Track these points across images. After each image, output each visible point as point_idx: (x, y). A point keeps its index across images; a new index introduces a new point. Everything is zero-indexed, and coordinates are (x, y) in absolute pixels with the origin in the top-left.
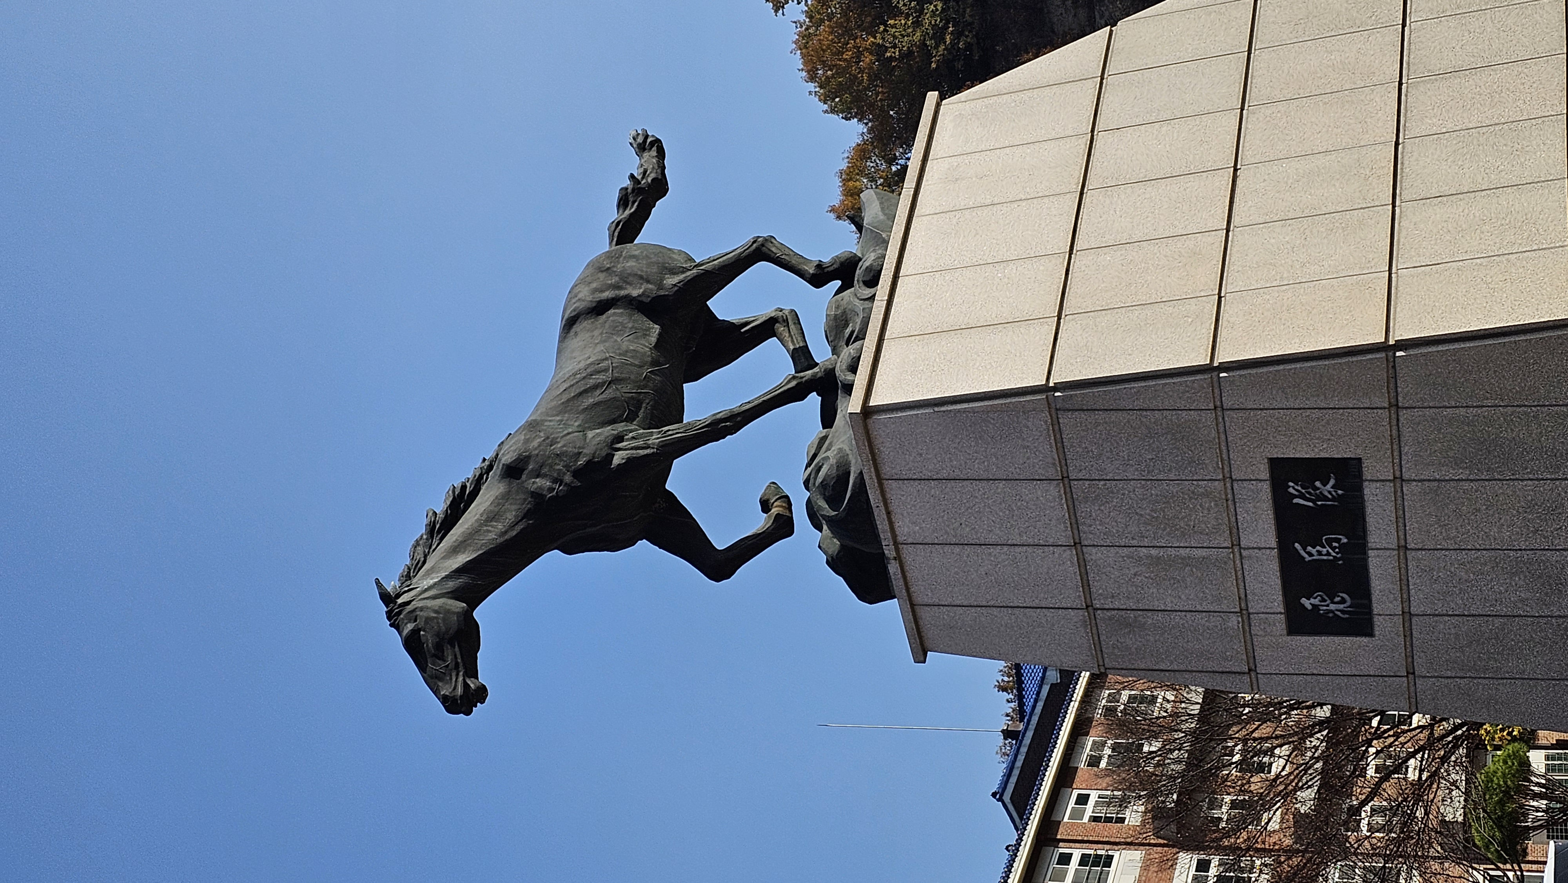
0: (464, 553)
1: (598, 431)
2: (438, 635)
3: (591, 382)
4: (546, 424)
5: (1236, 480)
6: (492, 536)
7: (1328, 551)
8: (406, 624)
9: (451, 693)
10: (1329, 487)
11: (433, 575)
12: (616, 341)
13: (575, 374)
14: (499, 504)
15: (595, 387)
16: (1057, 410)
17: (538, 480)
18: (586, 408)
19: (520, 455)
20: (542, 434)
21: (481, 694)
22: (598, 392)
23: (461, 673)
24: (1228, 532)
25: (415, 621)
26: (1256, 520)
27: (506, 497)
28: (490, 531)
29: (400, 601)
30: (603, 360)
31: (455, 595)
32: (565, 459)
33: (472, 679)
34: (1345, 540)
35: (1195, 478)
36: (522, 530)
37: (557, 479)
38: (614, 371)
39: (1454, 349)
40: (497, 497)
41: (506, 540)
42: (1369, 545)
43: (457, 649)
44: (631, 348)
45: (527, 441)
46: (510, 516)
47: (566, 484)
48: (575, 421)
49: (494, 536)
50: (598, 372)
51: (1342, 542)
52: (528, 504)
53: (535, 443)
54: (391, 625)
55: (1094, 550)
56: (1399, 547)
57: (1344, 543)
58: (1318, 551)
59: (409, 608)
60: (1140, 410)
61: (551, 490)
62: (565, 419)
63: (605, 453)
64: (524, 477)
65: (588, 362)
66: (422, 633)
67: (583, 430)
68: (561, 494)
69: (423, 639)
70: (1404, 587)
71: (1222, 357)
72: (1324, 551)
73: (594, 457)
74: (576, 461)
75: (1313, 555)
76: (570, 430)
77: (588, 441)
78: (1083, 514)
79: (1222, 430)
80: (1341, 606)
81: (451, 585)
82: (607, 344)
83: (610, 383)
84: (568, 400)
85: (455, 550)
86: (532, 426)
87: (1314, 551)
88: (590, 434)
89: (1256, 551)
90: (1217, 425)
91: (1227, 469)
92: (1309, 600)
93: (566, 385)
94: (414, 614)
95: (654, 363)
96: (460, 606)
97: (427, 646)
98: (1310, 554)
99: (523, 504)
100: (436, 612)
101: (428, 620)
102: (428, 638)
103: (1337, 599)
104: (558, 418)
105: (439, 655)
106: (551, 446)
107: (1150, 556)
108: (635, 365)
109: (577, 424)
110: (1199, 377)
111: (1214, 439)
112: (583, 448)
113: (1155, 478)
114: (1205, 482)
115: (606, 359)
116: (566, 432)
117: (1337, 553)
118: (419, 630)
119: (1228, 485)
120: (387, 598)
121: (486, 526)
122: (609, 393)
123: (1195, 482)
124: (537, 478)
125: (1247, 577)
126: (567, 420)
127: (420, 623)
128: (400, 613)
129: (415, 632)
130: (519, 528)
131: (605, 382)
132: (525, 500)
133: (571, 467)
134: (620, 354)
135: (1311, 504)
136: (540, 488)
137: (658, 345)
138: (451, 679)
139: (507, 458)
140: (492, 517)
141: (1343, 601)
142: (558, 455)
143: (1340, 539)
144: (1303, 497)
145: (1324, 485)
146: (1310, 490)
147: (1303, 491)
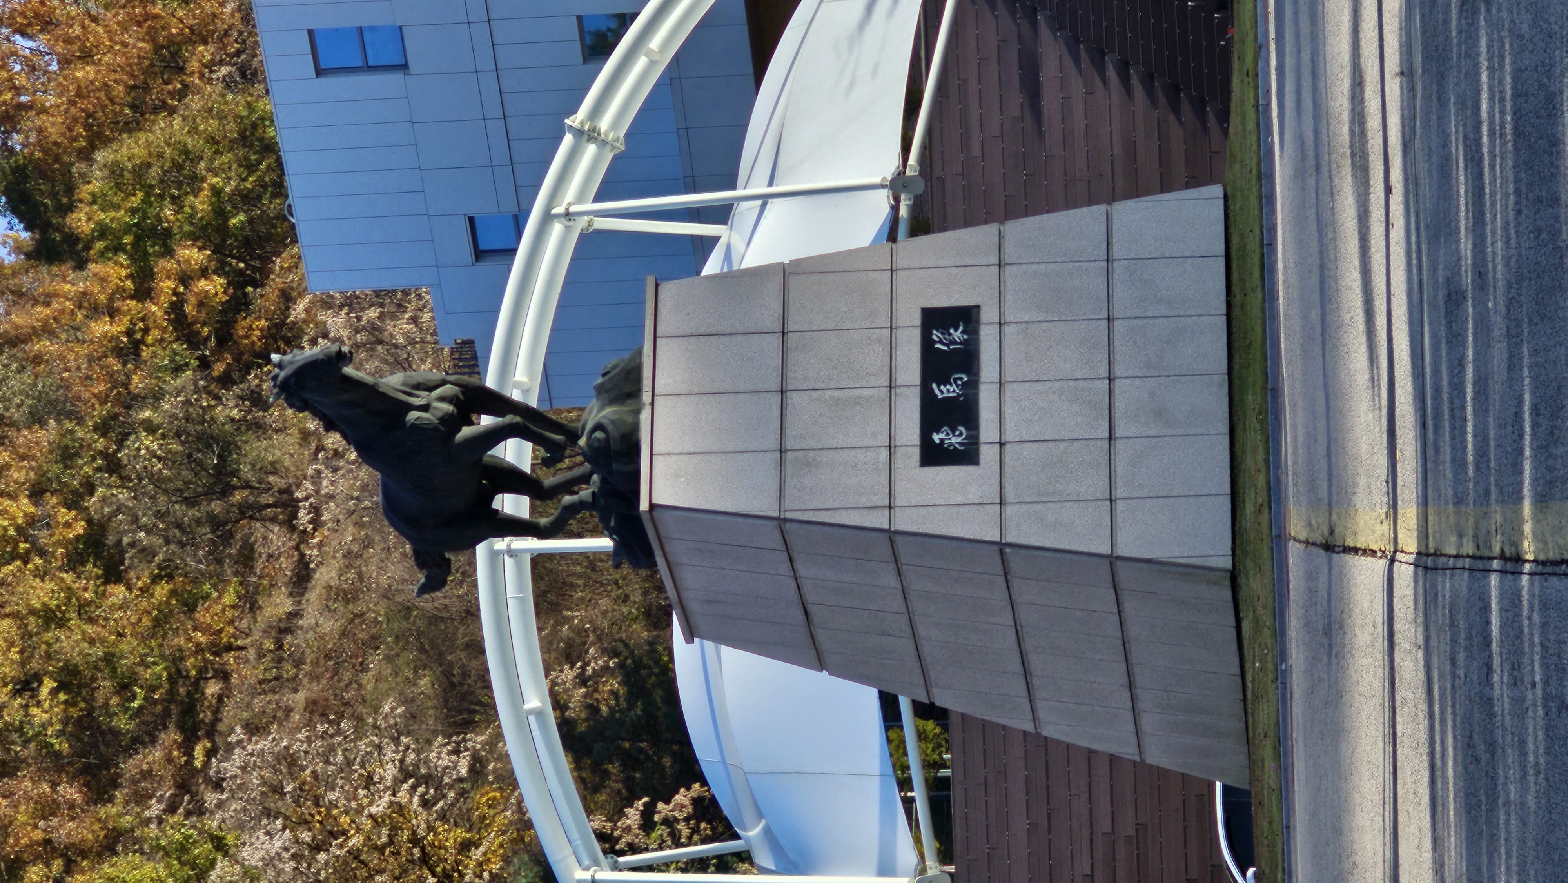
26: (908, 362)
34: (966, 376)
42: (981, 379)
70: (1002, 416)
80: (959, 439)
103: (957, 433)
114: (879, 330)
117: (960, 390)
135: (946, 348)
141: (961, 434)
143: (963, 377)
144: (941, 342)
145: (956, 330)
146: (946, 336)
147: (941, 337)
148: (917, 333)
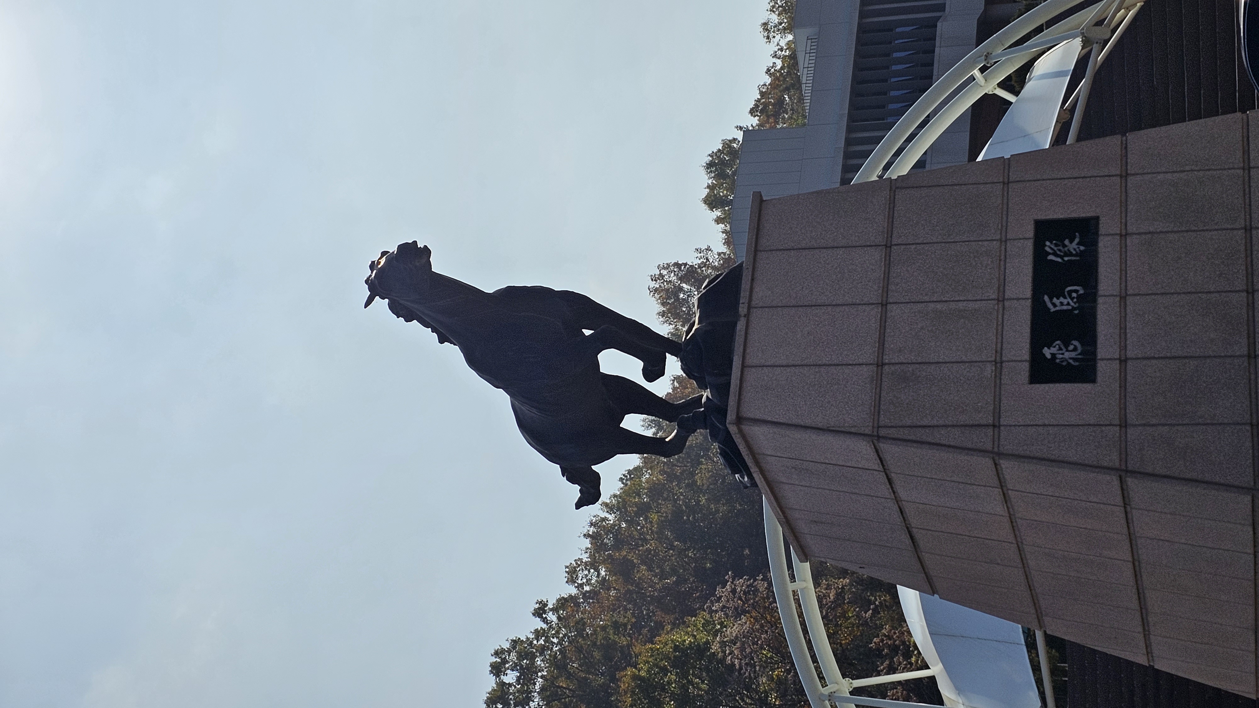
5: (1009, 239)
10: (1075, 244)
24: (997, 284)
26: (1019, 275)
34: (1082, 291)
35: (980, 239)
42: (1099, 292)
51: (1079, 292)
55: (895, 307)
56: (1120, 293)
57: (1081, 294)
58: (1060, 301)
70: (1123, 331)
72: (1066, 301)
75: (1057, 306)
79: (1005, 200)
80: (1073, 355)
87: (1057, 302)
89: (1015, 301)
90: (1002, 197)
91: (1004, 230)
92: (1049, 349)
103: (1071, 347)
107: (936, 311)
111: (999, 206)
113: (952, 240)
114: (987, 242)
117: (1075, 303)
119: (1003, 244)
123: (980, 243)
125: (1005, 327)
135: (1059, 260)
141: (1075, 349)
143: (1078, 289)
144: (1055, 254)
145: (1071, 242)
146: (1061, 248)
147: (1055, 249)
148: (1029, 246)
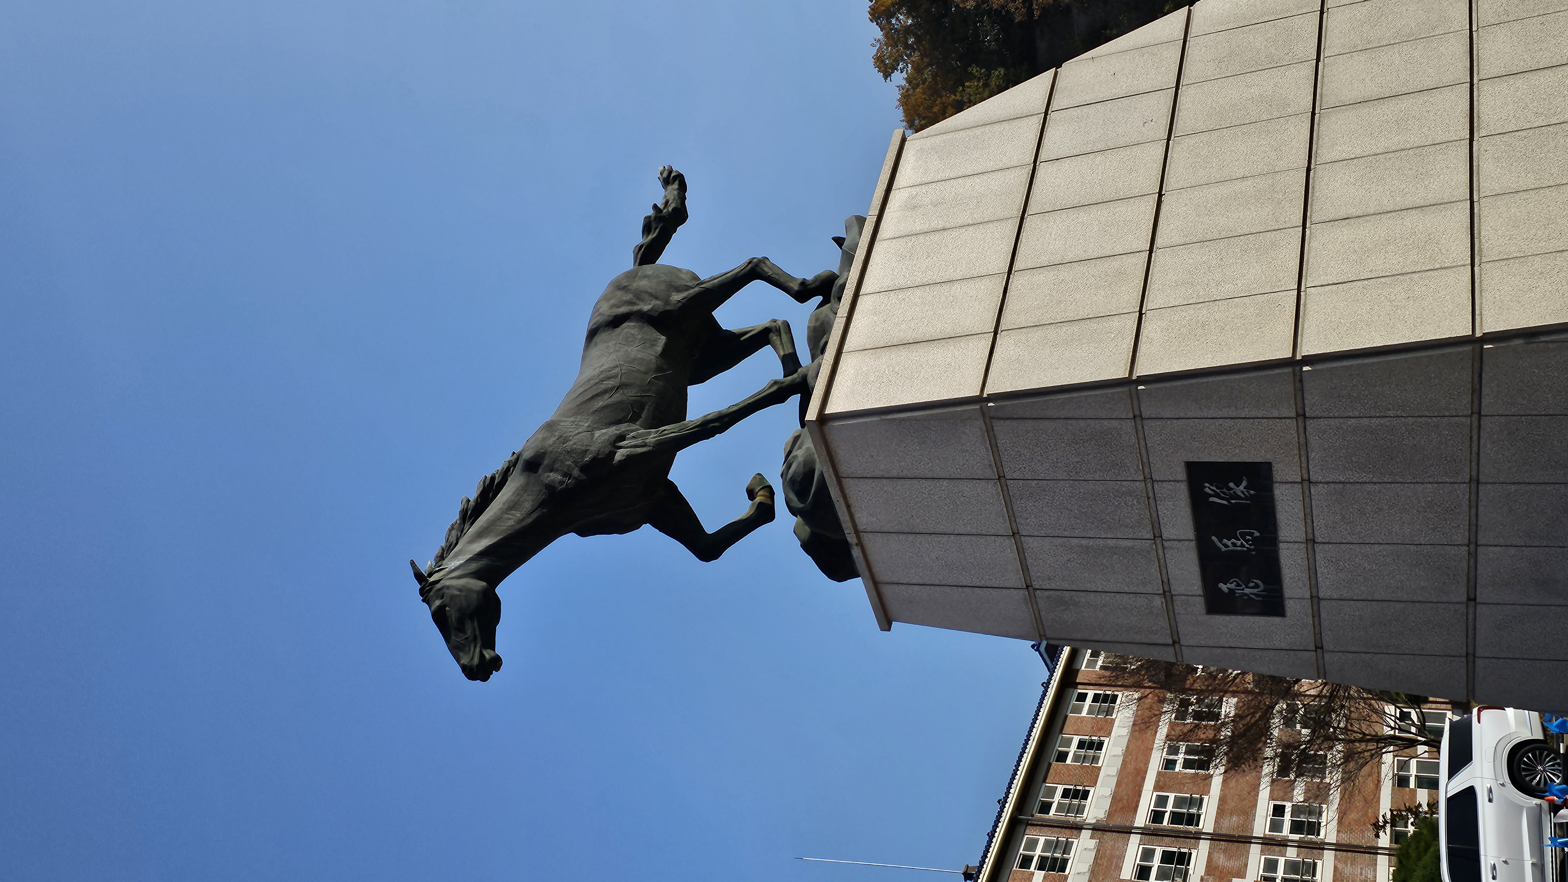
0: (486, 537)
1: (604, 431)
2: (460, 610)
3: (602, 387)
4: (562, 424)
5: (1156, 481)
6: (511, 523)
7: (1242, 543)
8: (435, 601)
9: (469, 662)
10: (1241, 487)
11: (460, 557)
12: (627, 350)
13: (589, 380)
14: (518, 495)
15: (605, 391)
16: (991, 418)
17: (551, 474)
18: (596, 411)
19: (538, 452)
20: (557, 434)
21: (496, 663)
22: (607, 396)
23: (478, 645)
24: (1151, 526)
25: (442, 598)
26: (1175, 516)
27: (524, 489)
28: (510, 519)
29: (431, 579)
30: (614, 367)
31: (477, 575)
32: (574, 455)
33: (489, 650)
34: (1257, 534)
35: (1119, 479)
36: (538, 518)
37: (566, 473)
38: (623, 377)
39: (1357, 364)
40: (517, 489)
41: (523, 527)
42: (1280, 538)
43: (476, 622)
44: (639, 356)
45: (544, 439)
46: (528, 505)
47: (574, 477)
48: (586, 422)
49: (513, 523)
50: (609, 378)
51: (1255, 535)
52: (542, 495)
53: (551, 441)
54: (423, 601)
55: (1031, 540)
56: (1307, 540)
57: (1257, 537)
58: (1232, 543)
59: (438, 586)
60: (1066, 418)
61: (561, 483)
62: (578, 420)
63: (609, 450)
64: (540, 471)
65: (601, 369)
66: (447, 608)
67: (591, 430)
68: (570, 486)
69: (448, 614)
70: (1313, 575)
71: (1142, 370)
72: (1239, 543)
73: (598, 454)
74: (583, 458)
75: (1229, 547)
76: (581, 430)
77: (594, 439)
78: (1020, 509)
79: (1141, 436)
80: (1255, 591)
81: (474, 566)
82: (619, 354)
83: (618, 388)
84: (582, 403)
85: (480, 535)
86: (550, 426)
87: (1229, 543)
88: (597, 434)
89: (1176, 542)
90: (1137, 432)
91: (1147, 470)
92: (1226, 585)
93: (581, 390)
94: (441, 592)
95: (659, 369)
96: (482, 584)
97: (451, 619)
98: (1226, 546)
99: (538, 495)
100: (460, 590)
101: (453, 597)
102: (452, 613)
104: (572, 419)
105: (461, 629)
106: (564, 444)
107: (1081, 546)
108: (641, 372)
109: (586, 425)
110: (1119, 389)
111: (1134, 445)
112: (590, 446)
113: (1082, 478)
114: (1128, 483)
115: (617, 366)
116: (577, 432)
117: (1251, 545)
118: (445, 606)
119: (1149, 485)
120: (419, 577)
121: (507, 514)
122: (617, 397)
123: (1118, 483)
124: (551, 472)
125: (1169, 565)
126: (580, 421)
127: (446, 599)
128: (430, 590)
129: (441, 608)
130: (535, 516)
131: (614, 388)
132: (540, 491)
133: (578, 463)
134: (629, 362)
135: (1225, 502)
136: (553, 481)
137: (664, 354)
138: (470, 650)
139: (527, 455)
140: (512, 506)
141: (1257, 587)
142: (568, 452)
143: (1254, 533)
144: (1217, 495)
145: (1237, 485)
146: (1225, 490)
147: (1218, 491)
148: (1182, 487)
